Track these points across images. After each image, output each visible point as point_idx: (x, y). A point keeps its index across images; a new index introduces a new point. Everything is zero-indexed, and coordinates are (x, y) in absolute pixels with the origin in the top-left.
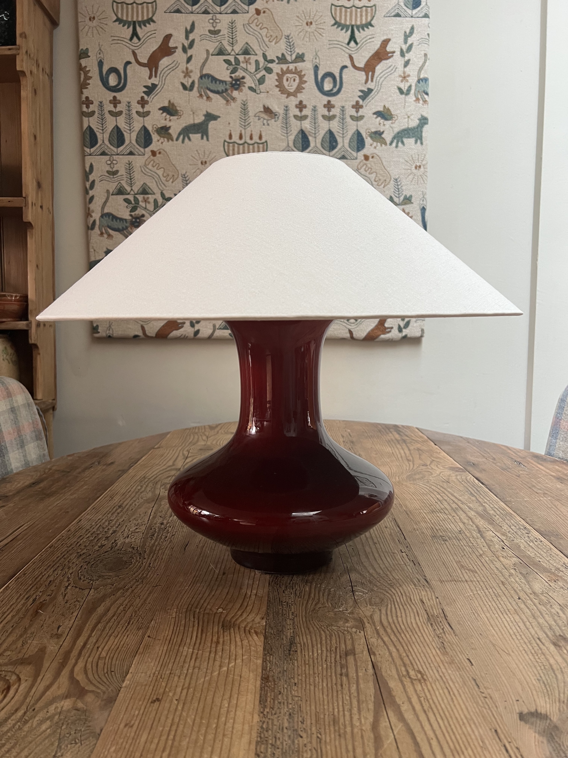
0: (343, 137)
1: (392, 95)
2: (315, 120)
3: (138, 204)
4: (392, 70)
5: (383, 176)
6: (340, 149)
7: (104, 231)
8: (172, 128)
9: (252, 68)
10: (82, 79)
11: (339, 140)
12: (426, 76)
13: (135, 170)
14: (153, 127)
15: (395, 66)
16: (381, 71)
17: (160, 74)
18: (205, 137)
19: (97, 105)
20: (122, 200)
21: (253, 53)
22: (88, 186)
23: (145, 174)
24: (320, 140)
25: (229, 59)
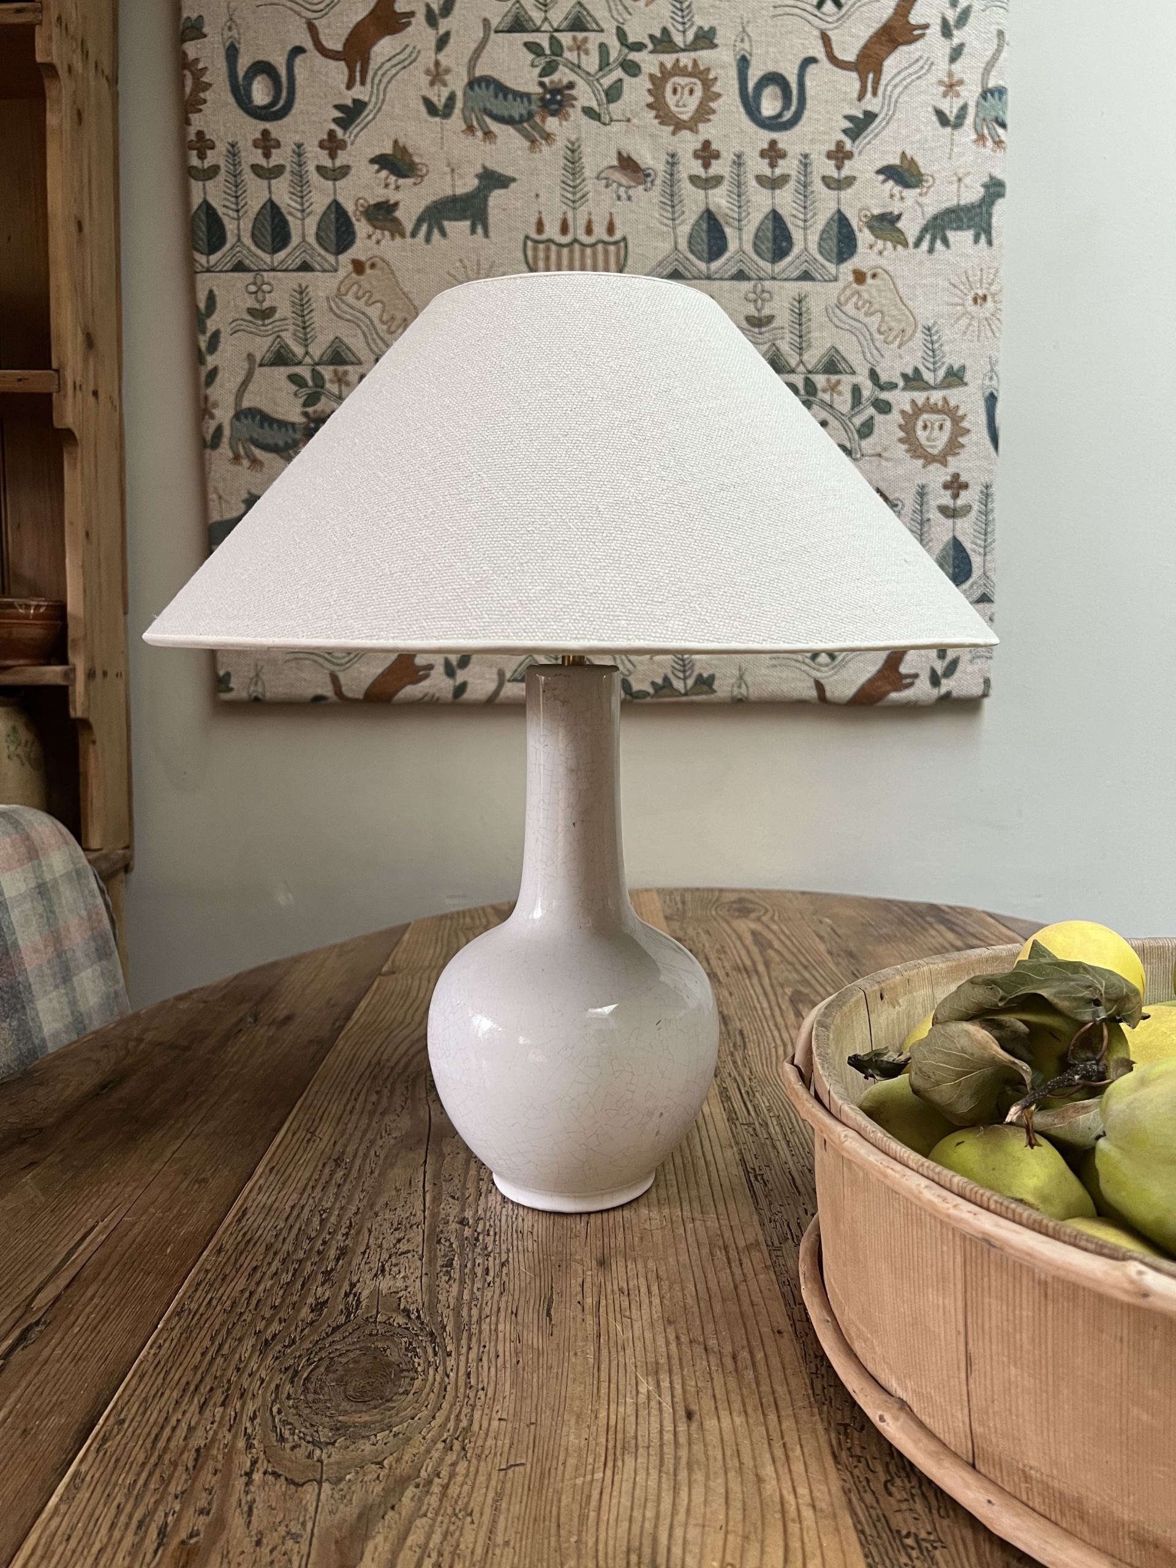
0: (805, 229)
1: (922, 127)
2: (739, 187)
3: (322, 387)
4: (922, 68)
5: (899, 321)
6: (798, 257)
7: (242, 452)
8: (401, 206)
9: (591, 63)
10: (188, 90)
11: (797, 235)
12: (1001, 83)
13: (314, 306)
14: (356, 205)
15: (928, 58)
16: (895, 71)
17: (373, 78)
18: (480, 230)
19: (225, 153)
20: (284, 377)
21: (595, 26)
22: (203, 346)
23: (339, 317)
24: (751, 237)
25: (538, 41)
